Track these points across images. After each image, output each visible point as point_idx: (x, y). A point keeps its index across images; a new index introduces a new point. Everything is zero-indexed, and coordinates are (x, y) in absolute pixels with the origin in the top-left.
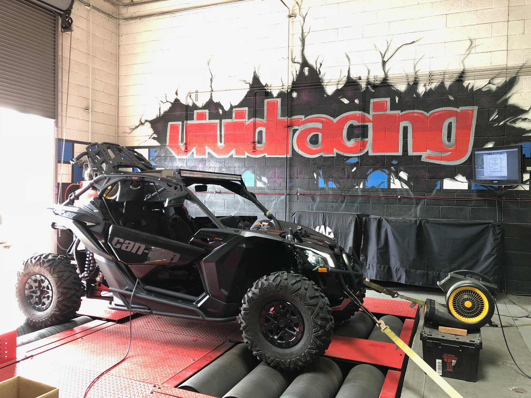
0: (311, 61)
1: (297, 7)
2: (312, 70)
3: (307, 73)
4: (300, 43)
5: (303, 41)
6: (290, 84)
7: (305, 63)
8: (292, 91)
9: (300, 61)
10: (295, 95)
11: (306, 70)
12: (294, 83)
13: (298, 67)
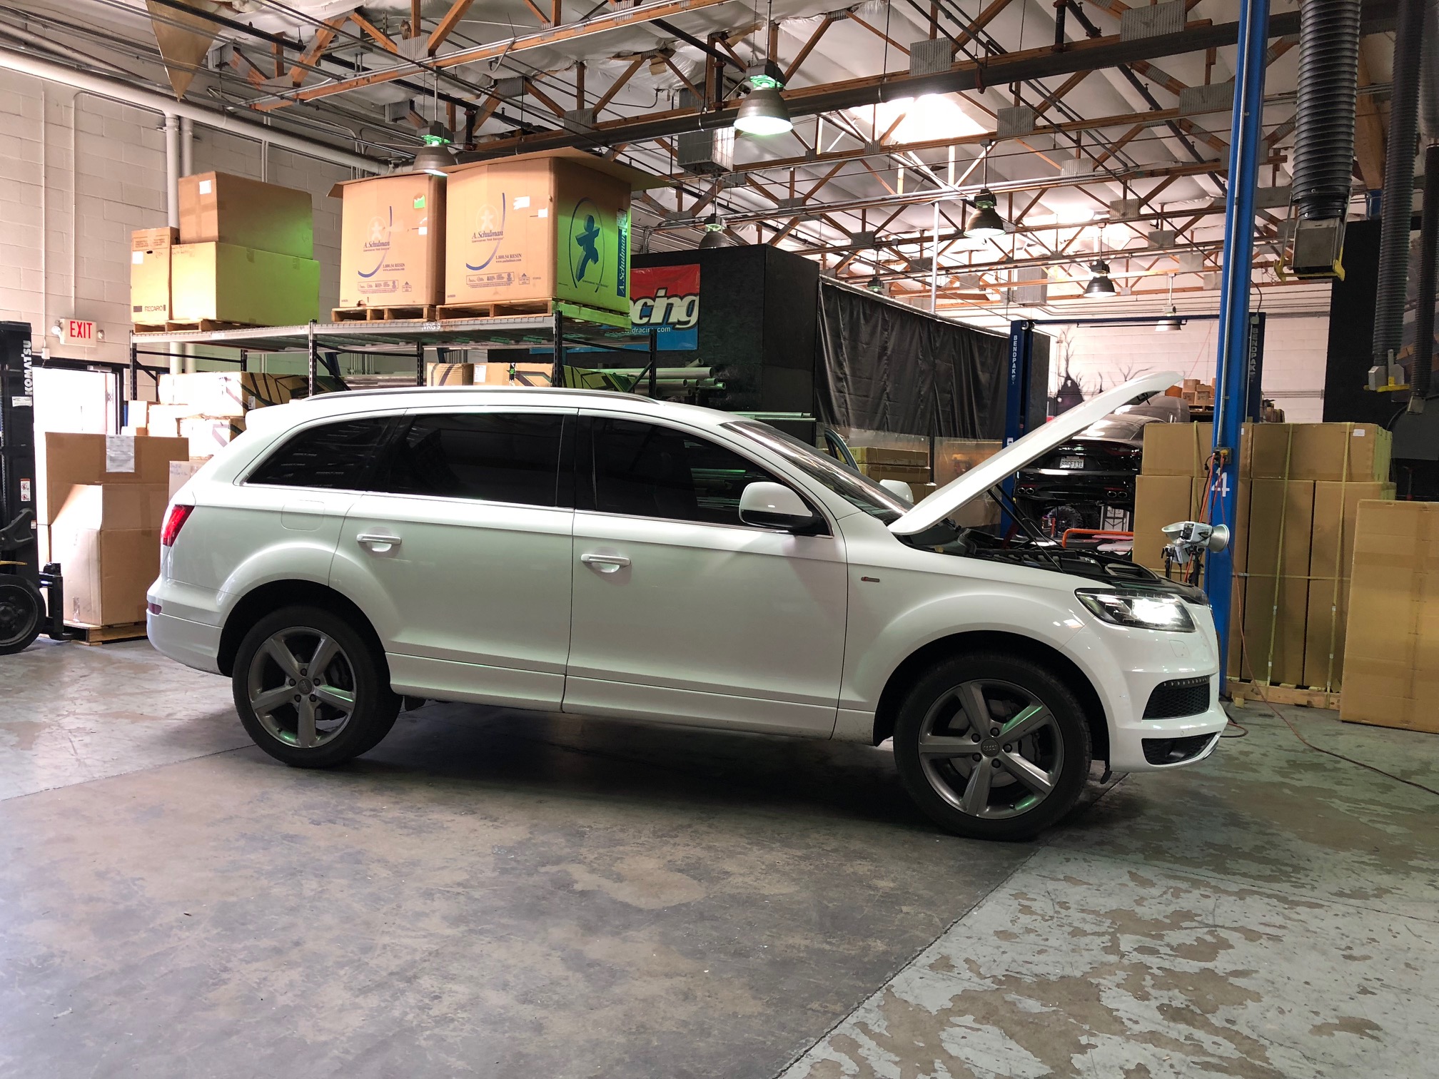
0: (1073, 376)
1: (1063, 336)
2: (1073, 382)
3: (1069, 385)
4: (1065, 363)
5: (1067, 361)
6: (1057, 391)
7: (1068, 378)
8: (1058, 397)
9: (1065, 375)
10: (1060, 400)
11: (1069, 383)
12: (1059, 391)
13: (1063, 380)
